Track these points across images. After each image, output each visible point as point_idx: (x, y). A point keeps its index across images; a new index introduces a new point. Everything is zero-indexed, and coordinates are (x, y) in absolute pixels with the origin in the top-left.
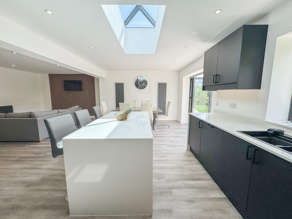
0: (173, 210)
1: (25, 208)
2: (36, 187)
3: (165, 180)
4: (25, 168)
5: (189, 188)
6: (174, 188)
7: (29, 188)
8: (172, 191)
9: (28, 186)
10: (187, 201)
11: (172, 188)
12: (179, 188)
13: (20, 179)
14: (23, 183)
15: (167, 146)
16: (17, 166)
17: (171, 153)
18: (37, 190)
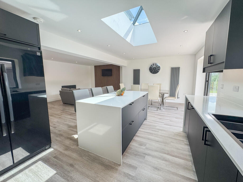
0: (138, 168)
1: (64, 136)
2: (72, 129)
3: (145, 148)
4: (72, 119)
5: (163, 160)
6: (149, 155)
7: (69, 128)
8: (146, 156)
9: (69, 127)
10: (154, 167)
11: (147, 155)
12: (153, 156)
13: (67, 123)
14: (68, 125)
15: (164, 124)
16: (69, 117)
17: (164, 130)
18: (71, 130)
